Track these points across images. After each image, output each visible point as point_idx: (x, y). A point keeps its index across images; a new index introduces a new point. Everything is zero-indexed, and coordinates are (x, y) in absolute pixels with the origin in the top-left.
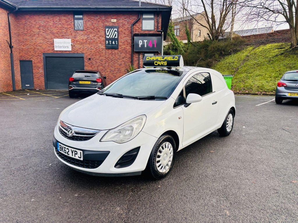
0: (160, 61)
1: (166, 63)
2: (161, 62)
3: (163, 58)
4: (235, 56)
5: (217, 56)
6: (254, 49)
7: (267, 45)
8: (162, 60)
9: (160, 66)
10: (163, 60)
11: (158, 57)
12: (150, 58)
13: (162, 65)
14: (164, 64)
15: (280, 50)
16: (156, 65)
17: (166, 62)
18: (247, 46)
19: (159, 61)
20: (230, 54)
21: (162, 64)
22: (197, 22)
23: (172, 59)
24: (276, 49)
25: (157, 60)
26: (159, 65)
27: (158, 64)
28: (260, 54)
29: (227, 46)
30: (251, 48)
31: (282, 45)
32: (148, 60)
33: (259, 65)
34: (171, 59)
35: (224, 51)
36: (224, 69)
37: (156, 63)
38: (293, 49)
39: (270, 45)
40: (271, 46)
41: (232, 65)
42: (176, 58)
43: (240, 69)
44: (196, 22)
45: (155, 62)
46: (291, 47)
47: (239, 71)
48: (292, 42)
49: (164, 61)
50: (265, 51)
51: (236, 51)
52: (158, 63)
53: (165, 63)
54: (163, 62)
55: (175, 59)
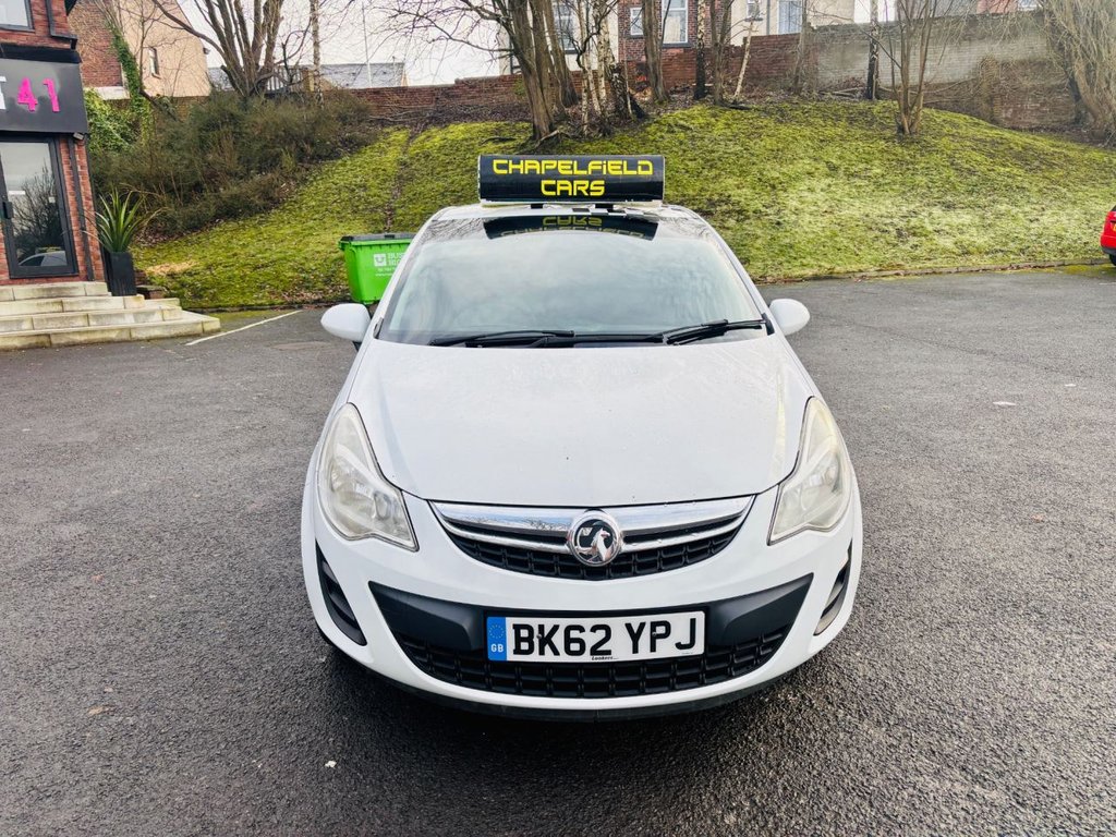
0: (572, 179)
1: (602, 188)
2: (576, 183)
3: (583, 166)
4: (359, 160)
5: (288, 161)
6: (411, 138)
7: (452, 126)
8: (576, 172)
9: (572, 198)
10: (584, 172)
11: (555, 162)
12: (511, 166)
13: (580, 197)
14: (588, 191)
15: (502, 145)
16: (553, 193)
17: (602, 182)
18: (383, 126)
19: (565, 179)
20: (333, 155)
21: (579, 192)
22: (165, 13)
23: (627, 172)
24: (487, 141)
25: (554, 174)
26: (564, 196)
27: (561, 191)
28: (442, 157)
29: (317, 123)
30: (401, 136)
31: (499, 130)
32: (505, 172)
33: (461, 197)
34: (622, 169)
35: (312, 144)
36: (338, 212)
37: (549, 188)
38: (542, 143)
39: (461, 127)
40: (468, 131)
41: (362, 194)
42: (645, 168)
43: (400, 211)
44: (159, 12)
45: (544, 183)
46: (533, 138)
47: (401, 218)
48: (536, 120)
49: (590, 179)
50: (454, 147)
51: (354, 146)
52: (559, 188)
53: (598, 189)
54: (587, 182)
55: (641, 172)
